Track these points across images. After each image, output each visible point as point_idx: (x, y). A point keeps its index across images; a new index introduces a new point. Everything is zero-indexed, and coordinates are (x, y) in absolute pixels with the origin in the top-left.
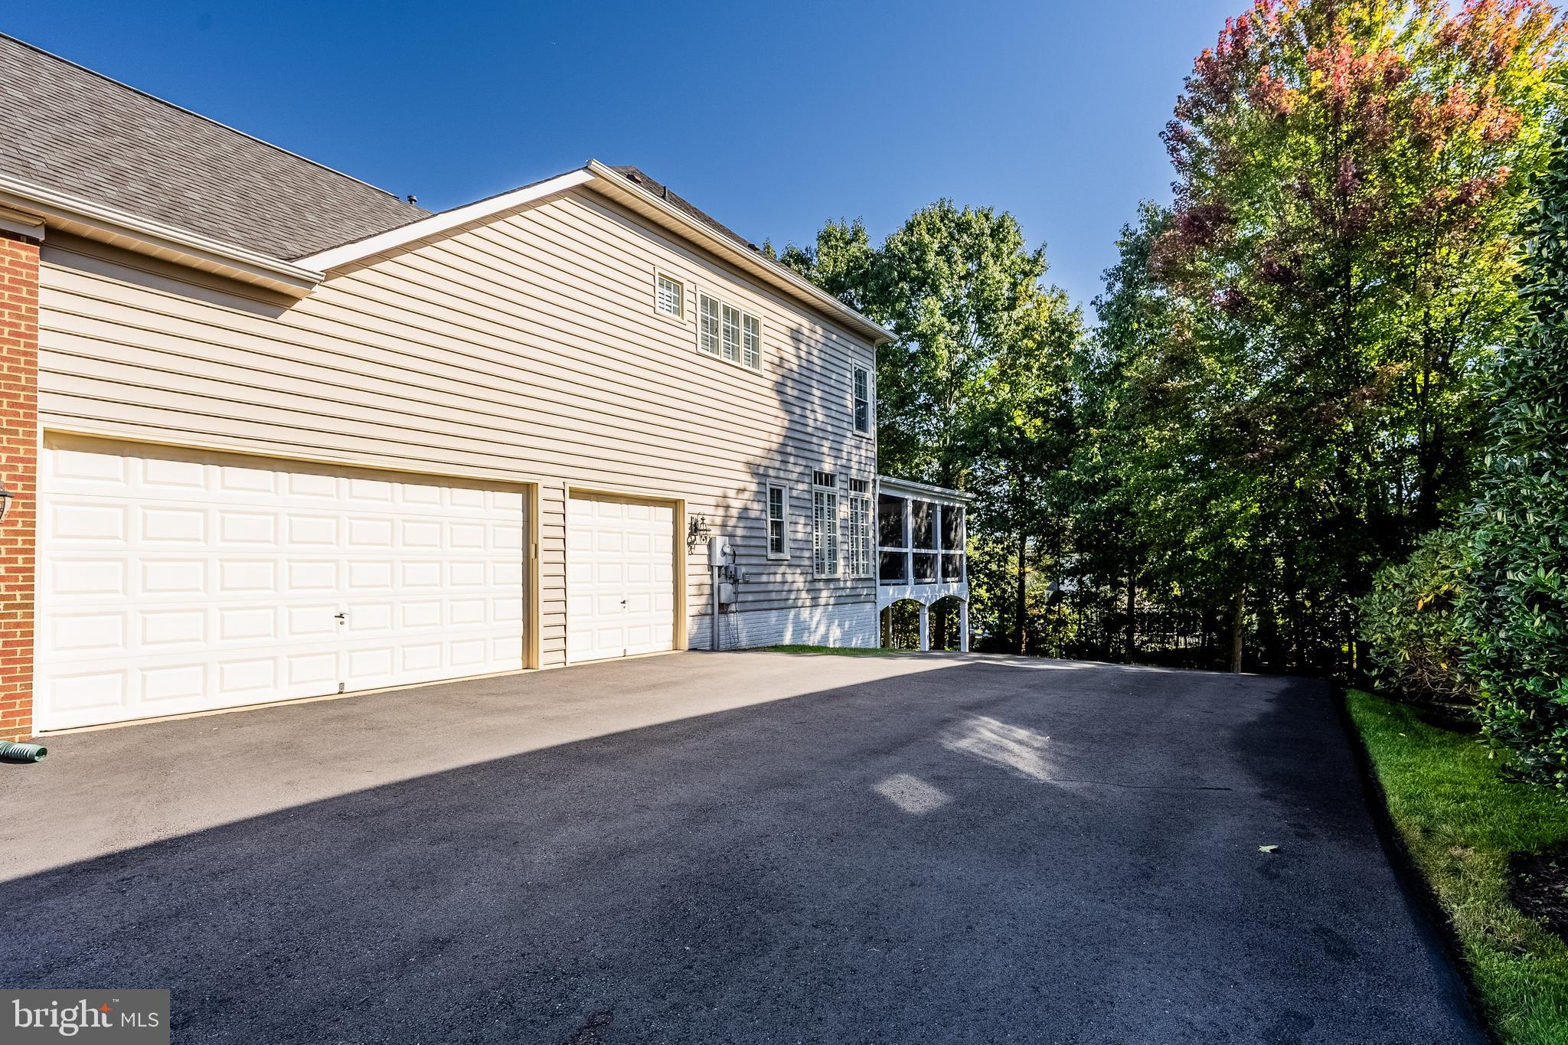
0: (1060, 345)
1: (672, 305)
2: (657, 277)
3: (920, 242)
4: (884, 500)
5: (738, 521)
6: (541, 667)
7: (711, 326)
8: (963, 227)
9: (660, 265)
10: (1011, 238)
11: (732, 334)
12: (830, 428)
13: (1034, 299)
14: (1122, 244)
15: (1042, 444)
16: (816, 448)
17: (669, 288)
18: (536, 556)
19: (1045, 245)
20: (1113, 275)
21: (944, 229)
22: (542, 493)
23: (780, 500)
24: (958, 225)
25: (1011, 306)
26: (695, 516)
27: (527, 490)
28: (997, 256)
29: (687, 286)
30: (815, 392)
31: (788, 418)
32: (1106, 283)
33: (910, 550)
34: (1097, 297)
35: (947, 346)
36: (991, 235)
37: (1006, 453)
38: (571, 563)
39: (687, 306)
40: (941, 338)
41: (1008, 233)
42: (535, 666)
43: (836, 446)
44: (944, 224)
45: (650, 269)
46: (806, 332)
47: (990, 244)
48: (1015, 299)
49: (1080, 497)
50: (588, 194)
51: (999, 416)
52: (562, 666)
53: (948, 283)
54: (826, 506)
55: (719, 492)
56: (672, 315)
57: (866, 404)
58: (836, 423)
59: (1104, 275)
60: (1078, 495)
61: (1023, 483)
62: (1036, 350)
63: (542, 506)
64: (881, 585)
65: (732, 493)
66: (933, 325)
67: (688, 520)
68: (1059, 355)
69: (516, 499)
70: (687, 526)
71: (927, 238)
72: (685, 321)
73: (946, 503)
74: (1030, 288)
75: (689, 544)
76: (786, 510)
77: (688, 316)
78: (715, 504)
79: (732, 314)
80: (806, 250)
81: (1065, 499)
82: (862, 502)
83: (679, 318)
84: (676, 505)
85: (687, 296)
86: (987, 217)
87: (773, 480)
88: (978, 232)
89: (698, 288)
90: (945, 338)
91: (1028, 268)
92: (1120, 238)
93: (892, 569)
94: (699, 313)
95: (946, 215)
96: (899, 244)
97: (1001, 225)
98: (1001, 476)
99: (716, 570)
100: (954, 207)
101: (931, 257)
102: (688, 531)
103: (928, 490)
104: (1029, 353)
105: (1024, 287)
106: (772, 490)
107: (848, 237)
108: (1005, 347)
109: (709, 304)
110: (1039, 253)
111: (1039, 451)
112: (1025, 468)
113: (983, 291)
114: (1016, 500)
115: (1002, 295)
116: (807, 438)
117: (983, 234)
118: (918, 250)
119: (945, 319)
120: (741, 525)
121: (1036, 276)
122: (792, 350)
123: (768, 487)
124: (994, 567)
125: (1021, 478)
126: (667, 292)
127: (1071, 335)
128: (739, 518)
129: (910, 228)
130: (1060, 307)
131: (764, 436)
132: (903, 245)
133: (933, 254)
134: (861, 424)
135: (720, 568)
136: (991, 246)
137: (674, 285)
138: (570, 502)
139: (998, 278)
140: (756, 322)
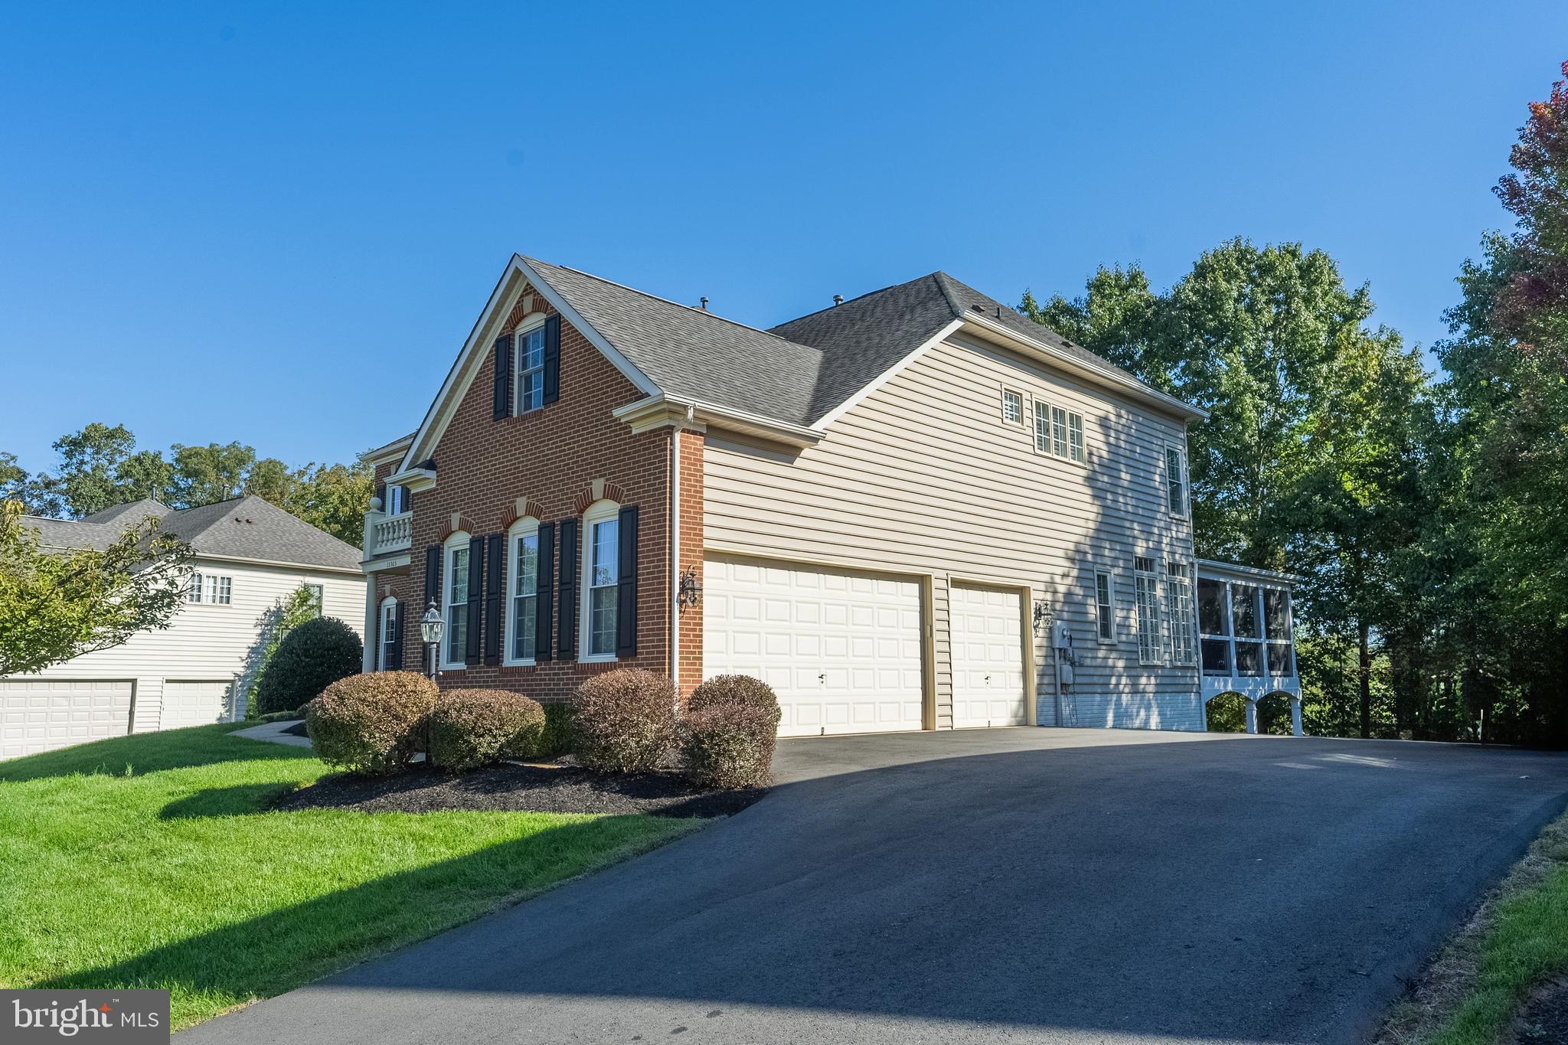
0: (1396, 399)
1: (1014, 413)
2: (1003, 391)
3: (1215, 290)
4: (1203, 584)
5: (1063, 606)
6: (937, 729)
7: (1043, 428)
8: (1267, 269)
9: (1006, 381)
10: (1325, 278)
11: (1060, 432)
12: (1140, 511)
13: (1359, 345)
14: (1464, 281)
15: (1380, 514)
16: (1128, 532)
17: (1011, 399)
18: (931, 635)
19: (1368, 284)
20: (1455, 317)
21: (1242, 272)
22: (935, 583)
23: (1105, 586)
24: (1258, 267)
25: (1329, 356)
26: (1039, 602)
27: (923, 581)
28: (1308, 300)
29: (1026, 395)
30: (1123, 475)
31: (1099, 503)
32: (1448, 325)
33: (1231, 637)
34: (1438, 343)
35: (1256, 406)
36: (1301, 277)
37: (1333, 524)
38: (954, 642)
39: (1027, 413)
40: (1248, 398)
41: (1322, 273)
42: (932, 726)
43: (1146, 529)
44: (1243, 266)
45: (997, 385)
46: (1113, 418)
47: (1300, 289)
48: (1336, 348)
49: (1432, 577)
50: (964, 338)
51: (1324, 482)
52: (950, 729)
53: (1252, 334)
54: (1147, 592)
55: (1047, 578)
56: (1014, 423)
57: (1179, 485)
58: (1146, 505)
59: (1445, 316)
60: (1430, 574)
61: (1357, 560)
62: (1366, 405)
63: (935, 594)
64: (1204, 675)
65: (1058, 579)
66: (1238, 384)
67: (1033, 606)
68: (1395, 409)
69: (914, 588)
70: (1033, 611)
71: (1224, 285)
72: (1025, 427)
73: (1268, 587)
74: (1353, 335)
75: (1035, 627)
76: (1111, 596)
77: (1027, 422)
78: (1044, 589)
79: (1059, 414)
80: (1075, 300)
81: (1413, 579)
82: (1181, 587)
83: (1019, 425)
84: (1022, 592)
85: (1026, 404)
86: (1294, 254)
87: (1099, 566)
88: (1284, 275)
89: (1033, 396)
90: (1253, 398)
91: (1348, 309)
92: (1462, 275)
93: (1214, 658)
94: (1035, 417)
95: (1244, 257)
96: (1191, 294)
97: (1311, 265)
98: (1330, 553)
99: (1057, 652)
100: (1252, 246)
101: (1229, 306)
102: (1033, 616)
103: (1242, 572)
104: (1357, 409)
105: (1345, 334)
106: (1099, 576)
107: (1124, 282)
108: (1326, 404)
109: (1041, 408)
110: (1361, 292)
111: (1378, 523)
112: (1360, 543)
113: (1295, 342)
114: (1352, 581)
115: (1319, 345)
116: (1118, 522)
117: (1290, 277)
118: (1213, 301)
119: (1251, 378)
120: (1066, 609)
121: (1359, 319)
122: (1102, 438)
123: (1096, 573)
124: (1329, 662)
125: (1356, 555)
126: (1009, 403)
127: (1408, 388)
128: (1064, 603)
129: (1201, 272)
130: (1391, 352)
131: (1082, 523)
132: (1195, 294)
133: (1231, 302)
134: (1175, 505)
135: (1060, 649)
136: (1302, 290)
137: (1014, 397)
138: (952, 590)
139: (1312, 327)
140: (1078, 418)
